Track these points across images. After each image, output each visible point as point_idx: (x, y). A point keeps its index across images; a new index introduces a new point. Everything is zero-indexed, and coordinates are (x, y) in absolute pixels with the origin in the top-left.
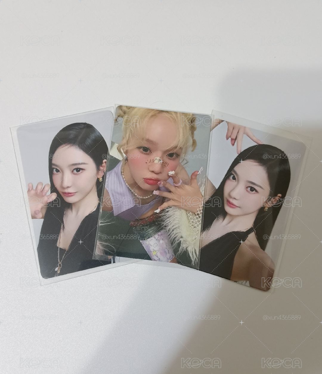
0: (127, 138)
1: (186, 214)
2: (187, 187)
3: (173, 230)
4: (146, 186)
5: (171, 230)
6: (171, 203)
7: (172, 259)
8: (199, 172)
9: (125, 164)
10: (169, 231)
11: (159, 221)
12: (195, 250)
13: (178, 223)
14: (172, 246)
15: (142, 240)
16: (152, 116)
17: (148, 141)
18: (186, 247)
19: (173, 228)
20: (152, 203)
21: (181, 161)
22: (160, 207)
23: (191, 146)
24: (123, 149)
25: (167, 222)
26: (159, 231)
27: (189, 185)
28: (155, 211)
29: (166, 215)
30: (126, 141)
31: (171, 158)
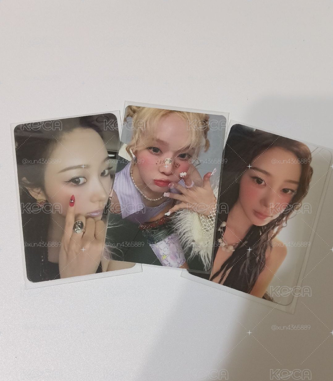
0: (137, 138)
1: (198, 217)
2: (200, 189)
3: (184, 234)
4: (156, 188)
5: (182, 234)
6: (182, 206)
7: (183, 264)
8: (213, 173)
9: (134, 165)
10: (180, 234)
11: (169, 224)
12: (208, 254)
13: (189, 226)
14: (183, 250)
15: (151, 243)
16: (163, 115)
17: (159, 141)
18: (198, 252)
19: (184, 231)
20: (162, 205)
22: (170, 210)
23: (204, 147)
24: (132, 150)
25: (178, 226)
26: (169, 235)
27: (202, 187)
28: (166, 214)
29: (177, 218)
30: (136, 142)
31: (183, 159)
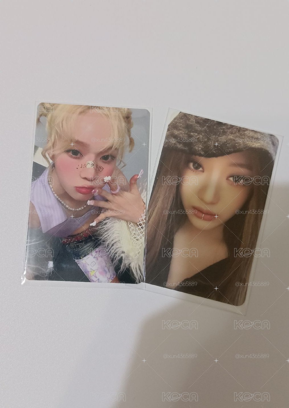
0: (53, 140)
1: (127, 225)
2: (127, 194)
3: (113, 245)
4: (78, 196)
5: (110, 245)
6: (109, 213)
7: (113, 279)
8: (139, 175)
9: (52, 171)
10: (108, 246)
11: (96, 236)
12: (139, 266)
13: (118, 236)
14: (112, 263)
15: (77, 259)
16: (81, 113)
17: (78, 142)
18: (128, 264)
19: (113, 243)
20: (86, 215)
21: (117, 164)
22: (96, 219)
23: (129, 146)
24: (49, 154)
25: (106, 236)
26: (97, 247)
27: (129, 191)
28: (91, 225)
29: (104, 228)
30: (52, 145)
31: (106, 161)
